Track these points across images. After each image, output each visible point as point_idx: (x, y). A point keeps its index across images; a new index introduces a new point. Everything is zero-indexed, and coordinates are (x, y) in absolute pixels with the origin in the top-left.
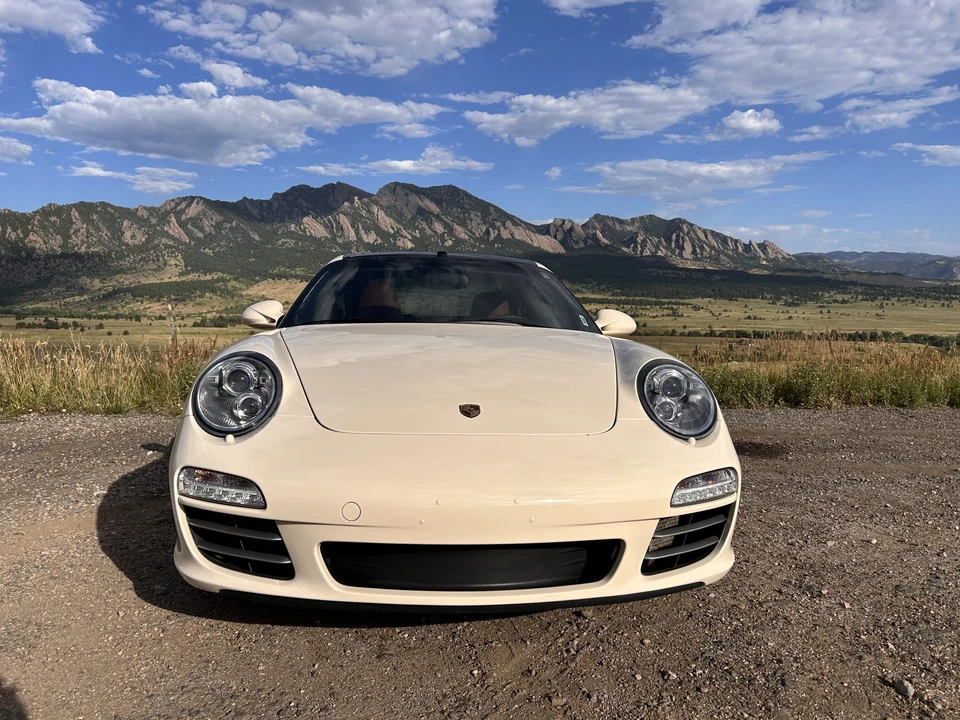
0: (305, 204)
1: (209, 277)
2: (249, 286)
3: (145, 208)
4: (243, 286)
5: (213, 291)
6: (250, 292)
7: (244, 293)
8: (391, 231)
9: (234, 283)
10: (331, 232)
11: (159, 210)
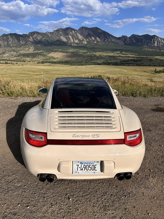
0: (61, 33)
1: (40, 52)
2: (49, 54)
3: (24, 34)
4: (47, 54)
5: (41, 55)
6: (49, 55)
7: (48, 55)
8: (82, 39)
9: (45, 53)
10: (67, 40)
11: (28, 35)
